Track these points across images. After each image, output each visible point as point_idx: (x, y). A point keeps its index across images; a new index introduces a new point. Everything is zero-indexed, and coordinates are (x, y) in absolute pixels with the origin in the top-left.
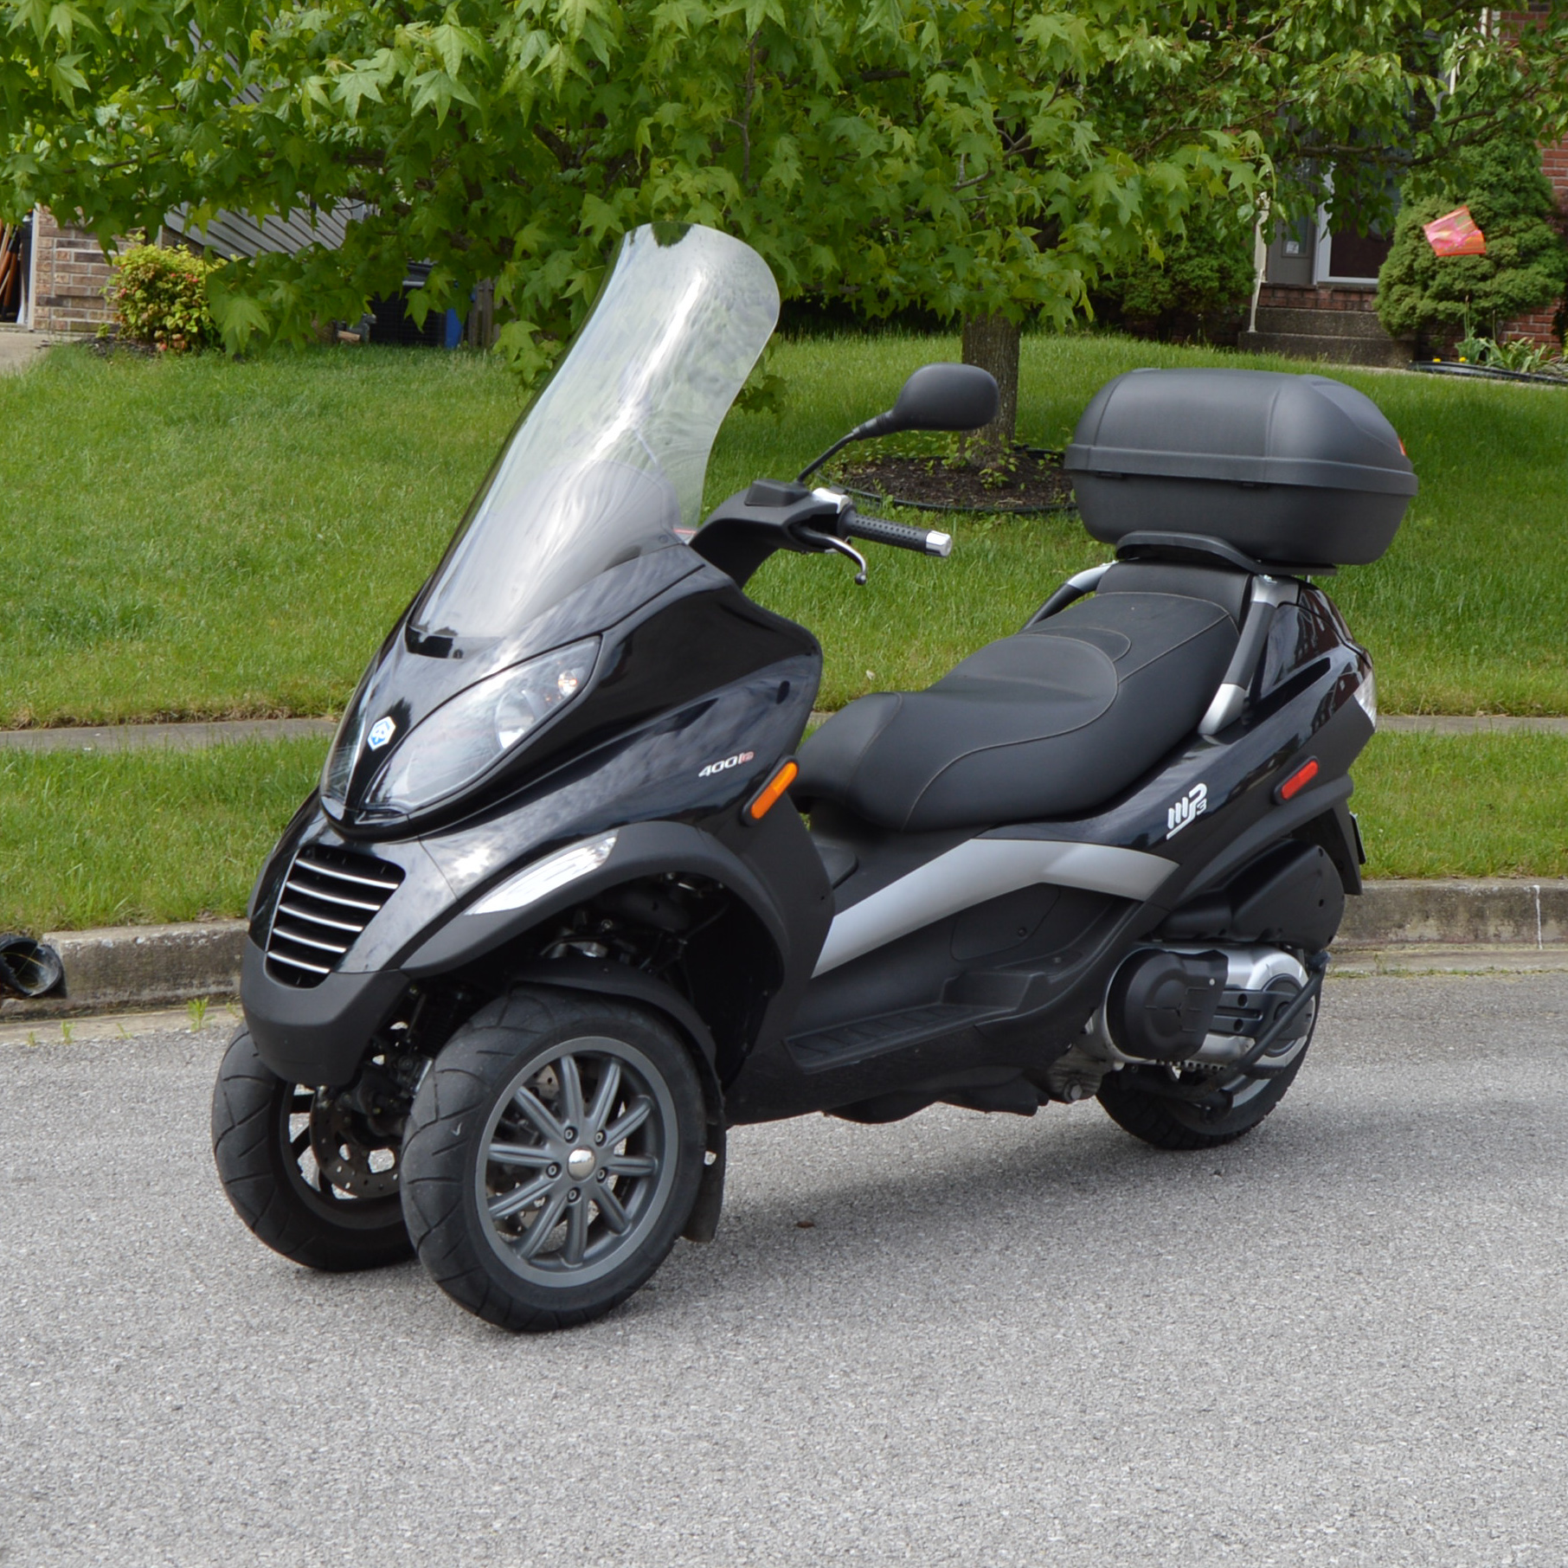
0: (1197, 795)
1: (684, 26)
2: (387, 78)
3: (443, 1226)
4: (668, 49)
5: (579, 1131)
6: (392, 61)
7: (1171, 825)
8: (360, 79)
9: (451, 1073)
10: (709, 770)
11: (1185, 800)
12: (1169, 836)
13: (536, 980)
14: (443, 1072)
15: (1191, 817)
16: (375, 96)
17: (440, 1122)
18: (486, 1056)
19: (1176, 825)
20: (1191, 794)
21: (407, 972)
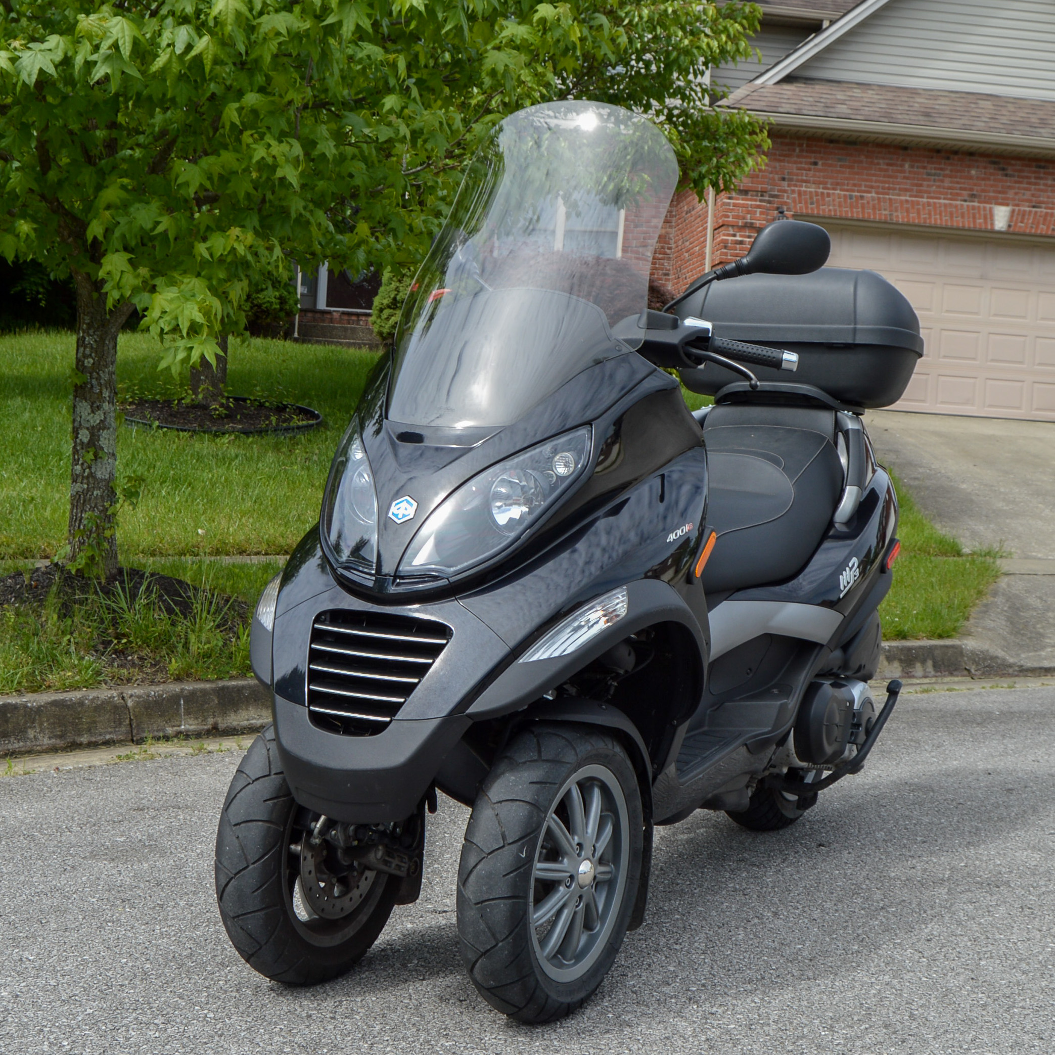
0: (853, 565)
1: (284, 32)
2: (58, 57)
3: (510, 939)
4: (272, 47)
5: (584, 846)
6: (62, 45)
7: (842, 588)
8: (39, 56)
9: (509, 803)
10: (672, 537)
11: (847, 569)
12: (841, 596)
13: (559, 719)
14: (500, 802)
15: (852, 582)
16: (51, 70)
17: (506, 848)
18: (538, 786)
19: (845, 587)
20: (850, 565)
21: (470, 716)
